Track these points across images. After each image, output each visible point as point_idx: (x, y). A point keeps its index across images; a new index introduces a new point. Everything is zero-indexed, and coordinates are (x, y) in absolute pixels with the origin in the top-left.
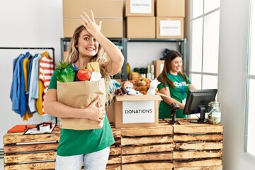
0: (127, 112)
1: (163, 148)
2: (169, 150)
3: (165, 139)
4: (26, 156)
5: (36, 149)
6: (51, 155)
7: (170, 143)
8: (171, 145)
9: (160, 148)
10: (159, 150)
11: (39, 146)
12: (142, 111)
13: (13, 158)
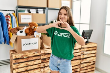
0: (24, 45)
1: (78, 54)
2: (80, 55)
3: (78, 51)
4: (23, 64)
5: (28, 60)
6: (35, 62)
7: (80, 52)
8: (80, 53)
9: (77, 54)
10: (77, 55)
11: (30, 58)
12: (32, 44)
13: (17, 66)
